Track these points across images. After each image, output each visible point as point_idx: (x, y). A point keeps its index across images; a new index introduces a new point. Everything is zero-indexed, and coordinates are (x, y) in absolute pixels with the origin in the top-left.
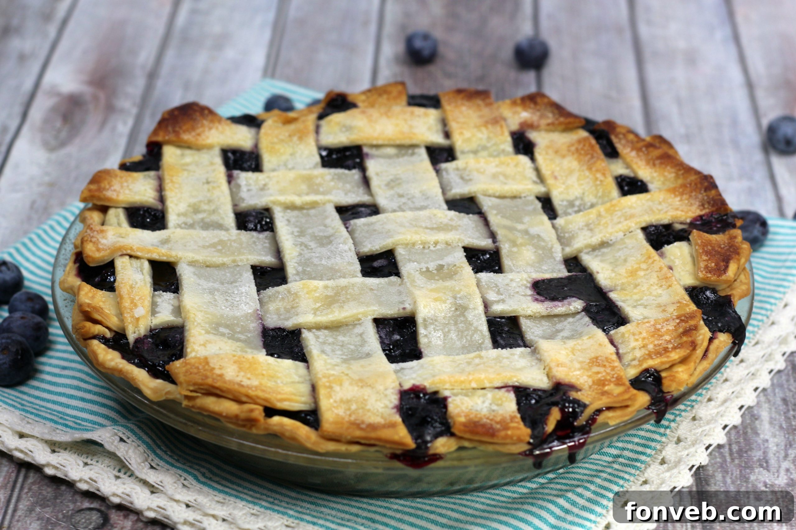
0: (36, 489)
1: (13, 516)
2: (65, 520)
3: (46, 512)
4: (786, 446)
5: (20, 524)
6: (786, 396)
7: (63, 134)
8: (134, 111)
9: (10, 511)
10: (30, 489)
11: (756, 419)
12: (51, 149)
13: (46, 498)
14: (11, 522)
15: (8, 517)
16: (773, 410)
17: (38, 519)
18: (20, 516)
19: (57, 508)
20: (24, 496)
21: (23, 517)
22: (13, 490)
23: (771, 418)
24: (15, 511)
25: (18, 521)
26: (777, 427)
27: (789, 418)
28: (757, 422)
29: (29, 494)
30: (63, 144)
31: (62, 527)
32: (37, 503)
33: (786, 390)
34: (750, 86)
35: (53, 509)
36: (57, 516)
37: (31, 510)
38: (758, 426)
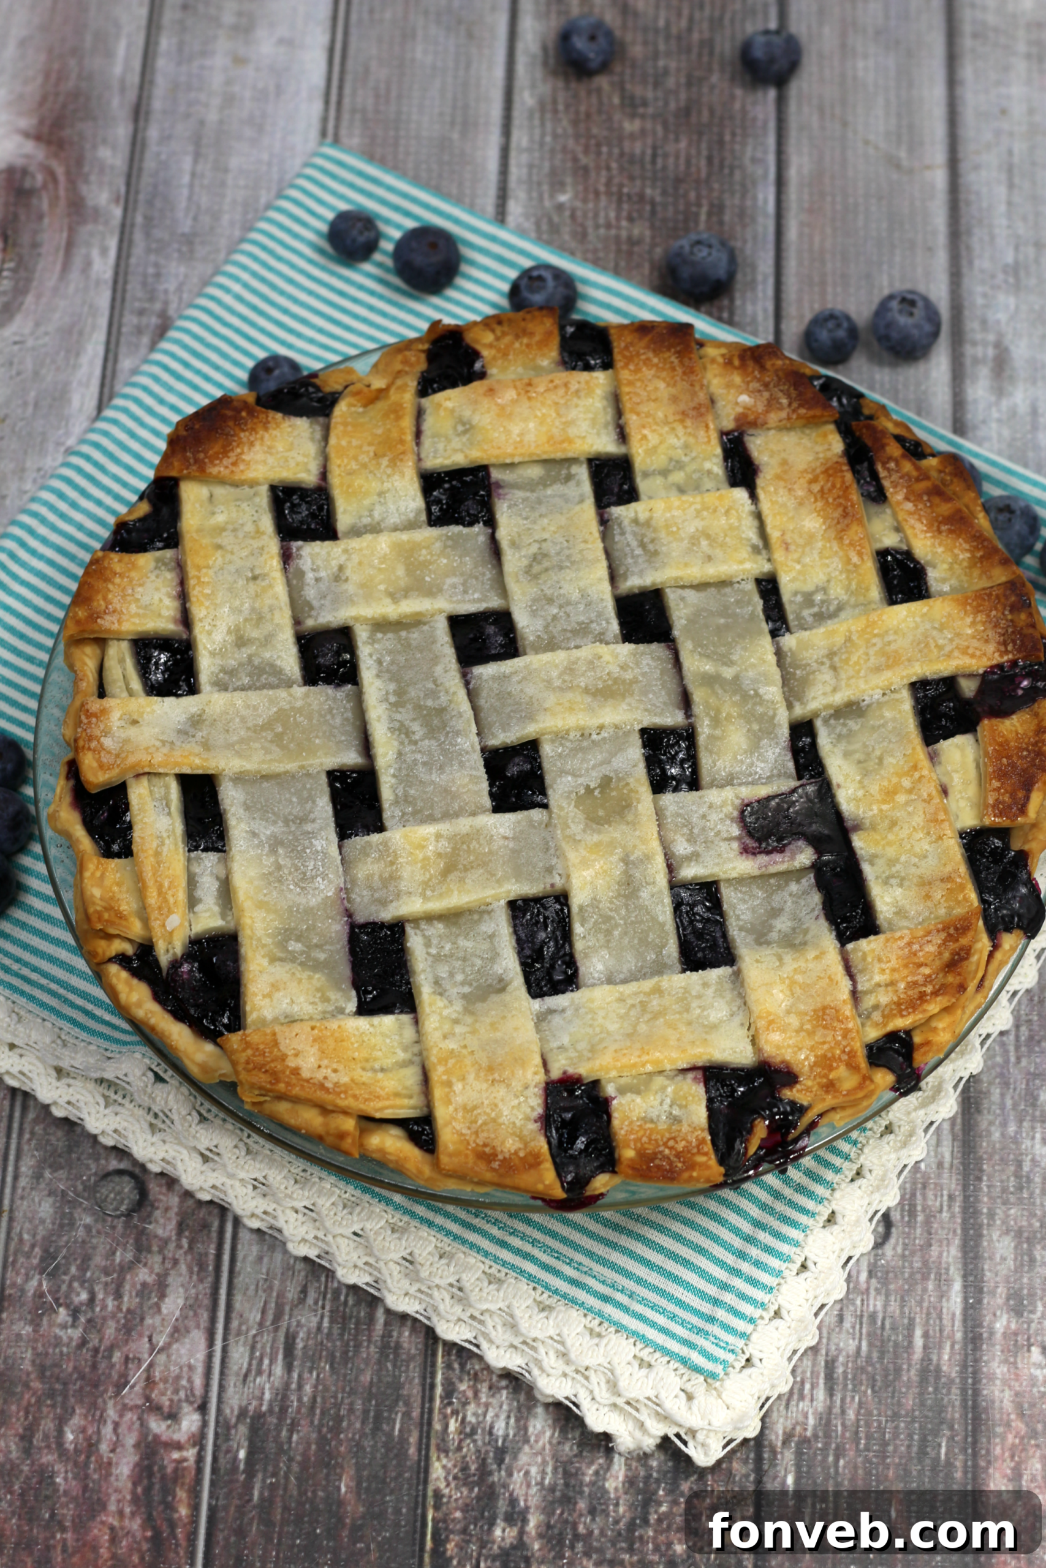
0: (41, 1132)
1: (14, 1188)
2: (86, 1195)
3: (60, 1180)
5: (25, 1203)
9: (9, 1179)
10: (32, 1133)
14: (12, 1201)
15: (8, 1190)
17: (49, 1195)
18: (24, 1189)
19: (74, 1172)
20: (26, 1148)
21: (28, 1191)
22: (9, 1135)
24: (16, 1178)
25: (22, 1198)
29: (34, 1142)
30: (9, 310)
31: (85, 1209)
32: (45, 1161)
35: (69, 1173)
36: (75, 1187)
37: (38, 1176)
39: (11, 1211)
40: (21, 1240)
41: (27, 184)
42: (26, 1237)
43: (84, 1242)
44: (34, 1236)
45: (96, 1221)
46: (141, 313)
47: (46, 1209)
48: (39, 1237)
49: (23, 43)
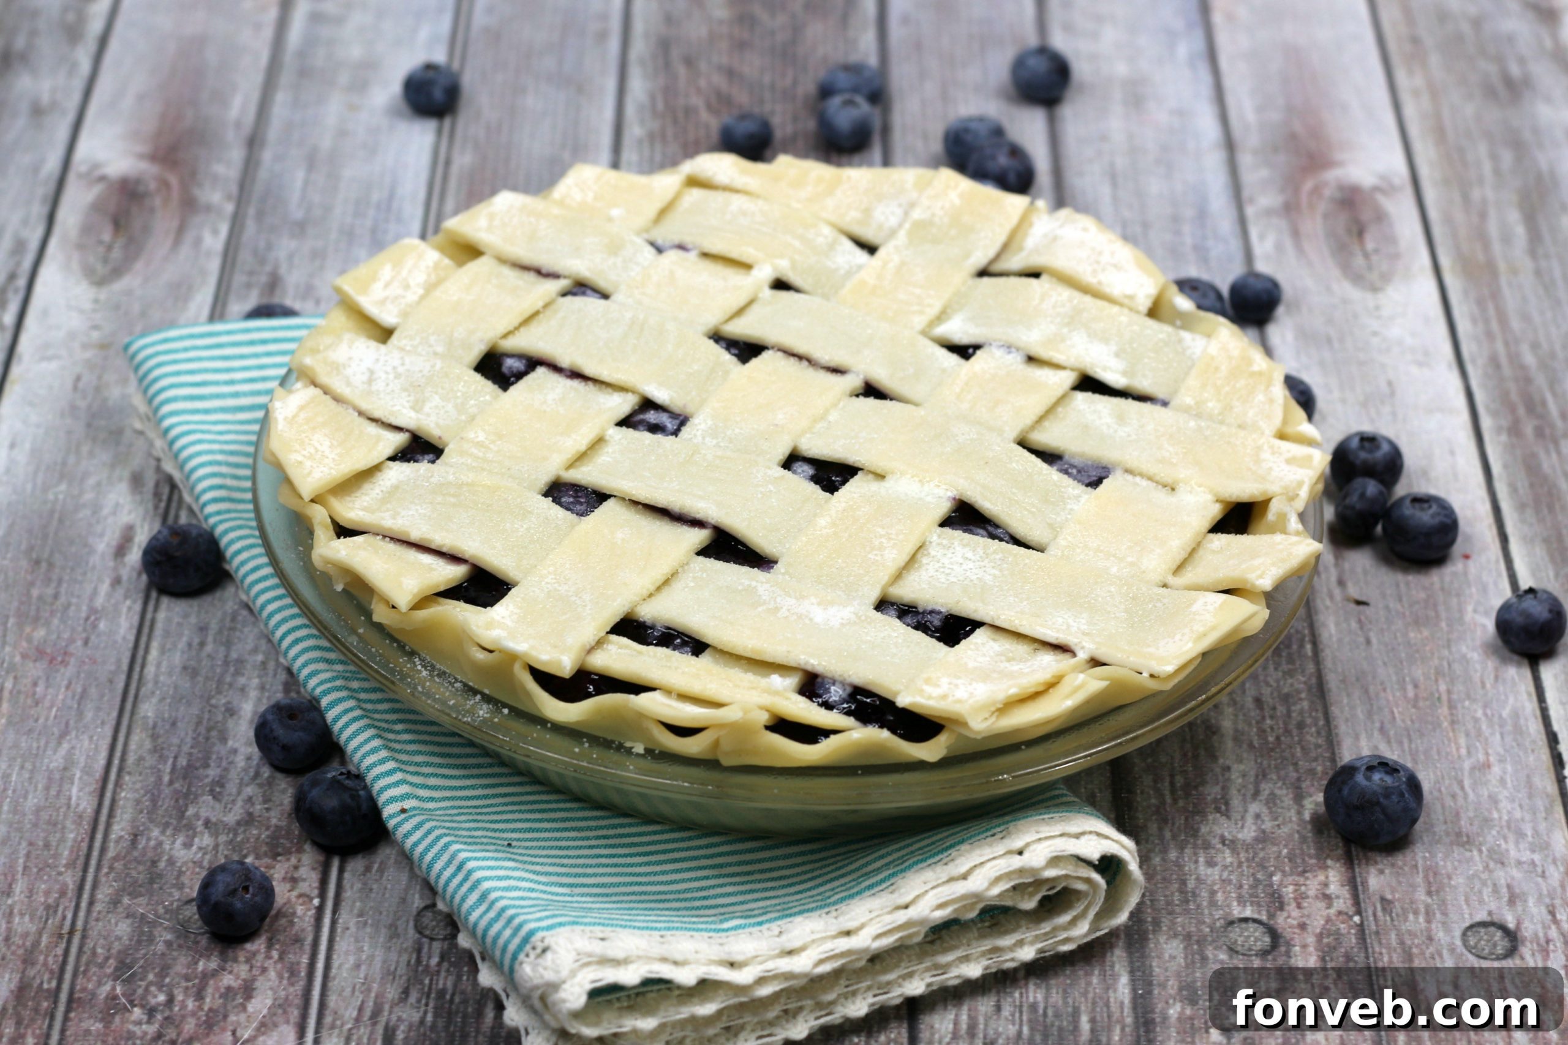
0: (121, 867)
1: (89, 911)
2: (168, 916)
3: (139, 905)
4: (1257, 776)
5: (100, 924)
6: (1261, 694)
7: (117, 254)
8: (229, 208)
9: (84, 904)
10: (111, 868)
11: (1214, 733)
12: (100, 282)
13: (136, 882)
14: (86, 922)
15: (82, 914)
16: (1241, 717)
17: (127, 917)
18: (99, 912)
19: (155, 898)
20: (103, 879)
21: (104, 914)
22: (85, 870)
23: (1236, 730)
24: (91, 903)
25: (97, 920)
26: (1245, 746)
27: (1264, 731)
28: (1215, 737)
29: (113, 875)
30: (117, 272)
31: (165, 928)
32: (124, 890)
33: (1262, 684)
34: (1230, 145)
35: (150, 899)
36: (156, 911)
37: (115, 902)
38: (1216, 745)
39: (85, 930)
40: (94, 953)
41: (141, 189)
42: (99, 951)
43: (163, 954)
44: (109, 950)
45: (178, 937)
46: (251, 273)
47: (123, 928)
48: (114, 951)
49: (141, 98)
